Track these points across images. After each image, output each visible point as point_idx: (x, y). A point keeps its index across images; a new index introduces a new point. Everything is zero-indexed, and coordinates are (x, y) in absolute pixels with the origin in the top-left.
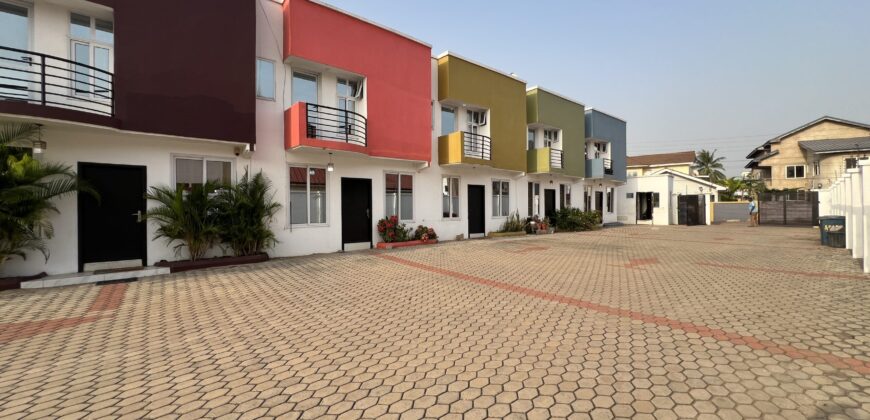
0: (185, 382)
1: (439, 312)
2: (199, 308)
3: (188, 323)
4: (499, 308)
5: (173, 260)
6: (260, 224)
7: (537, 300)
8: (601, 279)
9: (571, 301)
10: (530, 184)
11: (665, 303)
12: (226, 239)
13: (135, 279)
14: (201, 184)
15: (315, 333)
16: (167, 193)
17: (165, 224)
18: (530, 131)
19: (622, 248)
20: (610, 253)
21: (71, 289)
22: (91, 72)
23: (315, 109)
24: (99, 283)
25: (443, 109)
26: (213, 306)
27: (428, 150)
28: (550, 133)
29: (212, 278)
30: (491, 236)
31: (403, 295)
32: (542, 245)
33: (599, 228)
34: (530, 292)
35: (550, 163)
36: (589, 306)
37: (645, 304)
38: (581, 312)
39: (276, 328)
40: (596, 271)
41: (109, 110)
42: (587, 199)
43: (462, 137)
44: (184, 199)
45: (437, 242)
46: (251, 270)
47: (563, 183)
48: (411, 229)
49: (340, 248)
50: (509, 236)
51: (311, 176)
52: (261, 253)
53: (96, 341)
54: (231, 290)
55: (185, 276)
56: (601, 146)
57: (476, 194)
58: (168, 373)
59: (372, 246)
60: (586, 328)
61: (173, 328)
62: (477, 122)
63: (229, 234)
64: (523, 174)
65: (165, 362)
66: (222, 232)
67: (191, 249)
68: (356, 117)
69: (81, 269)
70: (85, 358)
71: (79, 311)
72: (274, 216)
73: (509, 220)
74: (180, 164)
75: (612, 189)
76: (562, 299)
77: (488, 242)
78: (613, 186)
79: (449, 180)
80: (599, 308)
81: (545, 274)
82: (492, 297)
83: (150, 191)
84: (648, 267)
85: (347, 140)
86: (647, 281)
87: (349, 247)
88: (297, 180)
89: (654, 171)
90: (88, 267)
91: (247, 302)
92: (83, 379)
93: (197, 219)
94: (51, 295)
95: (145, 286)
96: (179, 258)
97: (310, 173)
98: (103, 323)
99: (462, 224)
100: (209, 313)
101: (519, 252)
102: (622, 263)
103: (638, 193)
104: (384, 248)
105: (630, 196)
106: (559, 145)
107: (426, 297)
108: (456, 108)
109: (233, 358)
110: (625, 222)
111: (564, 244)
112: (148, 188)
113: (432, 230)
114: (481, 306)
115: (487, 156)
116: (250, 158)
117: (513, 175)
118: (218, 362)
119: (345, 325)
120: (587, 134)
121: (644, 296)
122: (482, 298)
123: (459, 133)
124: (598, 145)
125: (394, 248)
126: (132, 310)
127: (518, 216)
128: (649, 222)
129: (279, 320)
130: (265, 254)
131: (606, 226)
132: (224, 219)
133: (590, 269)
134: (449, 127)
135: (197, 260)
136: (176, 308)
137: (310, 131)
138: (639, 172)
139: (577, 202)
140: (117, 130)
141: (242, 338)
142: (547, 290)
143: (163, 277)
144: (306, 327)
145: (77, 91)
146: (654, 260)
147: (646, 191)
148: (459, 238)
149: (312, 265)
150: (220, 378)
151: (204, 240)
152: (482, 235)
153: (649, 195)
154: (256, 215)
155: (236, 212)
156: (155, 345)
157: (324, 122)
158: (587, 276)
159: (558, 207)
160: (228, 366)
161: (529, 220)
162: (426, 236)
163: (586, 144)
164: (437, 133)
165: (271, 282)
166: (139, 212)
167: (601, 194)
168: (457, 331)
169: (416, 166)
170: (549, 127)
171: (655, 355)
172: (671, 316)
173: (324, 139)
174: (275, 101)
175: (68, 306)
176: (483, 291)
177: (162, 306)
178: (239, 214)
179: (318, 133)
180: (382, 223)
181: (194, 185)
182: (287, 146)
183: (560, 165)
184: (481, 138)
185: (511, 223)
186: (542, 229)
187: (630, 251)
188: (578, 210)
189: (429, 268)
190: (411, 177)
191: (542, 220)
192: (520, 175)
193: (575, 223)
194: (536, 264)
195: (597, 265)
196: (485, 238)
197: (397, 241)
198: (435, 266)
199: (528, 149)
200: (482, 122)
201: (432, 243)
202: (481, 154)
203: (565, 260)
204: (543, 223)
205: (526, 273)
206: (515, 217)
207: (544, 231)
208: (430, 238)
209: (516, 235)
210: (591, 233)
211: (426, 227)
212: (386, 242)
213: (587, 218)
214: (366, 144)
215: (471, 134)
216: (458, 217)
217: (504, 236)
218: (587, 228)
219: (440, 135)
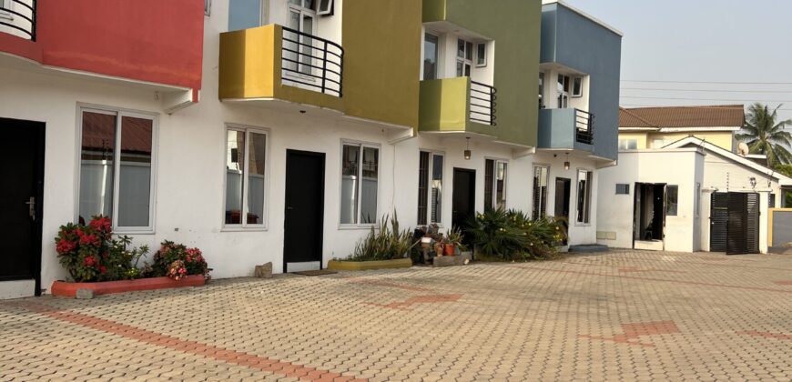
10: (424, 156)
18: (428, 37)
19: (606, 298)
20: (583, 309)
27: (195, 63)
28: (470, 45)
30: (336, 268)
32: (444, 290)
33: (561, 256)
35: (468, 112)
42: (539, 194)
43: (278, 39)
45: (208, 282)
47: (491, 156)
48: (145, 249)
50: (375, 268)
56: (571, 83)
57: (305, 170)
59: (38, 291)
62: (312, 7)
64: (411, 133)
73: (377, 234)
75: (589, 175)
77: (329, 281)
78: (590, 168)
79: (242, 136)
81: (452, 357)
84: (657, 339)
89: (668, 139)
99: (268, 240)
101: (394, 306)
102: (607, 331)
103: (637, 184)
104: (71, 295)
105: (622, 189)
106: (487, 75)
110: (610, 244)
111: (494, 289)
113: (197, 252)
115: (333, 87)
117: (388, 134)
120: (545, 55)
123: (271, 26)
124: (564, 80)
125: (97, 294)
127: (395, 225)
128: (655, 245)
131: (575, 251)
133: (544, 344)
134: (247, 12)
138: (641, 140)
139: (518, 199)
146: (668, 327)
147: (653, 181)
148: (262, 273)
152: (314, 265)
153: (658, 188)
158: (540, 357)
159: (479, 207)
161: (419, 234)
162: (181, 268)
163: (542, 76)
164: (217, 23)
167: (567, 183)
169: (162, 97)
170: (467, 34)
180: (67, 231)
183: (488, 118)
184: (321, 45)
185: (381, 239)
186: (445, 253)
187: (622, 307)
188: (520, 215)
189: (186, 346)
190: (149, 123)
191: (445, 235)
192: (405, 135)
193: (513, 243)
194: (433, 334)
195: (559, 336)
196: (321, 272)
197: (105, 279)
198: (201, 340)
199: (422, 79)
200: (324, 7)
201: (196, 284)
202: (319, 82)
203: (493, 324)
204: (446, 241)
205: (411, 353)
206: (390, 226)
207: (449, 258)
208: (189, 272)
209: (389, 267)
210: (546, 265)
211: (182, 247)
212: (78, 280)
213: (536, 232)
214: (34, 35)
215: (299, 33)
216: (261, 223)
217: (363, 269)
218: (536, 255)
219: (225, 29)
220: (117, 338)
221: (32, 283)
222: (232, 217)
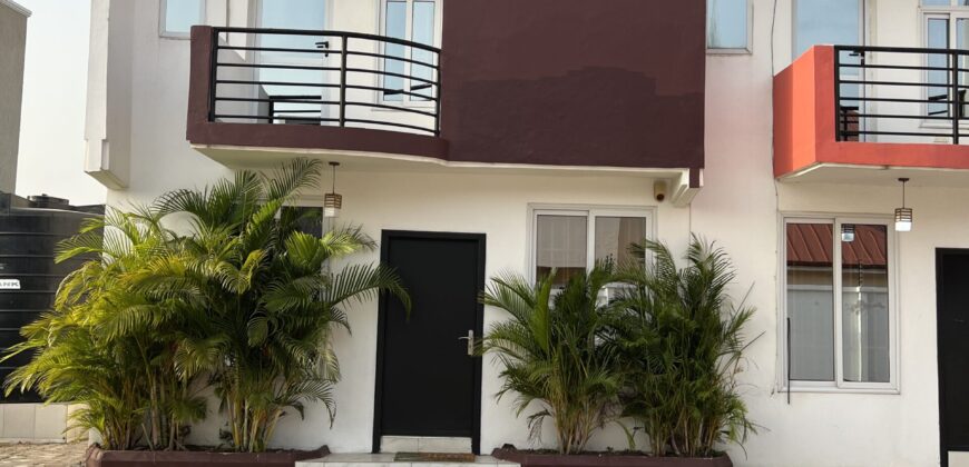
5: (527, 446)
6: (712, 377)
12: (633, 407)
14: (583, 270)
16: (522, 292)
17: (515, 362)
22: (407, 52)
23: (857, 60)
41: (430, 123)
44: (551, 305)
51: (844, 244)
52: (715, 454)
63: (640, 395)
66: (625, 389)
67: (561, 425)
69: (376, 448)
72: (745, 354)
74: (546, 224)
83: (491, 288)
85: (956, 136)
88: (806, 258)
90: (391, 443)
93: (575, 352)
96: (536, 445)
97: (841, 238)
112: (488, 282)
116: (689, 206)
130: (723, 455)
132: (628, 358)
135: (573, 453)
137: (845, 123)
140: (443, 163)
145: (387, 92)
151: (586, 405)
154: (699, 351)
155: (657, 340)
157: (882, 91)
166: (471, 332)
173: (882, 139)
174: (750, 54)
179: (864, 124)
182: (781, 166)
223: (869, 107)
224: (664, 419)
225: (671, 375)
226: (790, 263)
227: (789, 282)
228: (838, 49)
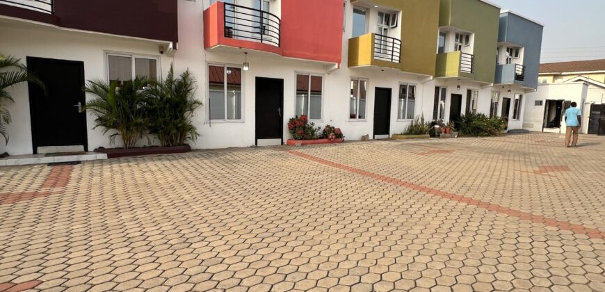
0: (121, 254)
1: (349, 206)
2: (131, 190)
3: (123, 202)
4: (406, 206)
5: (109, 147)
6: (183, 119)
7: (445, 200)
8: (509, 184)
9: (479, 204)
10: (437, 89)
11: (581, 210)
12: (154, 131)
13: (78, 162)
14: (131, 81)
15: (234, 219)
16: (103, 87)
17: (101, 115)
18: (441, 34)
19: (529, 154)
20: (516, 159)
21: (28, 168)
23: (232, 9)
24: (50, 164)
25: (355, 11)
26: (143, 189)
27: (339, 52)
28: (461, 36)
29: (143, 166)
30: (395, 138)
31: (313, 189)
32: (446, 148)
33: (504, 135)
34: (437, 193)
35: (460, 67)
36: (499, 209)
37: (559, 210)
38: (491, 215)
39: (199, 213)
40: (503, 175)
41: (49, 8)
42: (493, 107)
43: (373, 39)
44: (117, 93)
45: (343, 141)
46: (175, 159)
47: (470, 88)
48: (320, 128)
49: (254, 144)
50: (413, 138)
51: (228, 75)
52: (185, 145)
53: (47, 214)
54: (159, 176)
55: (120, 162)
56: (514, 52)
57: (383, 96)
58: (108, 245)
59: (282, 143)
60: (498, 231)
61: (110, 207)
62: (388, 24)
63: (156, 126)
64: (431, 78)
65: (105, 236)
66: (150, 124)
67: (124, 138)
68: (271, 17)
69: (35, 152)
70: (40, 227)
71: (35, 186)
72: (195, 111)
73: (414, 123)
74: (113, 61)
75: (521, 96)
76: (470, 201)
77: (393, 143)
78: (522, 93)
79: (355, 83)
80: (510, 212)
81: (451, 176)
82: (399, 195)
83: (88, 85)
84: (558, 174)
86: (559, 187)
87: (261, 142)
88: (215, 80)
89: (565, 78)
90: (41, 150)
91: (172, 188)
92: (37, 245)
93: (128, 111)
94: (12, 172)
95: (87, 168)
96: (113, 146)
98: (53, 198)
99: (367, 125)
100: (140, 194)
101: (423, 154)
102: (530, 169)
103: (547, 101)
104: (294, 145)
105: (539, 103)
106: (470, 49)
107: (334, 192)
108: (368, 10)
109: (161, 236)
110: (530, 129)
111: (472, 149)
112: (86, 82)
113: (339, 130)
114: (388, 203)
115: (396, 59)
116: (173, 56)
117: (420, 78)
118: (149, 239)
119: (260, 213)
120: (500, 39)
121: (556, 202)
122: (389, 195)
123: (370, 34)
124: (510, 50)
125: (303, 145)
126: (77, 188)
127: (423, 120)
128: (556, 130)
129: (201, 205)
130: (188, 145)
131: (511, 132)
132: (151, 112)
133: (497, 173)
134: (360, 28)
135: (130, 148)
136: (113, 188)
137: (228, 32)
138: (549, 79)
139: (482, 106)
140: (57, 27)
141: (170, 219)
142: (453, 191)
143: (102, 161)
144: (225, 213)
146: (565, 168)
147: (556, 99)
148: (364, 139)
149: (228, 157)
150: (151, 253)
151: (135, 131)
152: (386, 136)
153: (559, 103)
154: (179, 109)
155: (162, 106)
156: (95, 220)
157: (240, 22)
158: (494, 179)
159: (463, 112)
160: (157, 243)
161: (434, 124)
162: (333, 136)
163: (498, 49)
164: (348, 35)
165: (193, 170)
166: (80, 103)
167: (509, 100)
168: (366, 226)
169: (326, 67)
170: (460, 31)
171: (574, 262)
172: (588, 224)
173: (240, 38)
174: (195, 1)
175: (26, 182)
176: (390, 189)
177: (101, 187)
178: (165, 108)
179: (234, 32)
180: (292, 121)
181: (125, 82)
182: (206, 45)
183: (470, 70)
184: (392, 40)
185: (416, 126)
186: (445, 132)
187: (537, 158)
188: (483, 115)
189: (337, 165)
190: (321, 78)
191: (446, 125)
192: (428, 79)
193: (479, 128)
194: (441, 166)
195: (505, 170)
196: (389, 139)
197: (305, 139)
198: (342, 163)
199: (437, 53)
200: (393, 24)
201: (339, 142)
202: (390, 57)
203: (470, 163)
204: (447, 127)
205: (432, 174)
206: (420, 120)
207: (448, 135)
208: (337, 137)
209: (419, 138)
210: (495, 138)
211: (333, 127)
212: (296, 139)
213: (492, 124)
214: (279, 45)
215: (381, 36)
216: (364, 118)
217: (407, 138)
218: (491, 134)
219: (350, 37)
220: (311, 161)
221: (280, 140)
222: (353, 116)
223: (236, 27)
224: (165, 134)
225: (168, 118)
226: (210, 82)
227: (210, 88)
228: (225, 4)
